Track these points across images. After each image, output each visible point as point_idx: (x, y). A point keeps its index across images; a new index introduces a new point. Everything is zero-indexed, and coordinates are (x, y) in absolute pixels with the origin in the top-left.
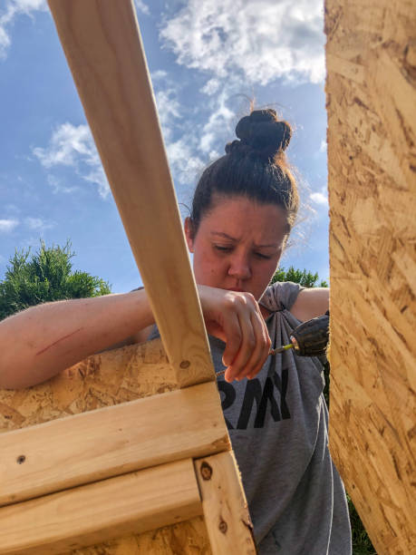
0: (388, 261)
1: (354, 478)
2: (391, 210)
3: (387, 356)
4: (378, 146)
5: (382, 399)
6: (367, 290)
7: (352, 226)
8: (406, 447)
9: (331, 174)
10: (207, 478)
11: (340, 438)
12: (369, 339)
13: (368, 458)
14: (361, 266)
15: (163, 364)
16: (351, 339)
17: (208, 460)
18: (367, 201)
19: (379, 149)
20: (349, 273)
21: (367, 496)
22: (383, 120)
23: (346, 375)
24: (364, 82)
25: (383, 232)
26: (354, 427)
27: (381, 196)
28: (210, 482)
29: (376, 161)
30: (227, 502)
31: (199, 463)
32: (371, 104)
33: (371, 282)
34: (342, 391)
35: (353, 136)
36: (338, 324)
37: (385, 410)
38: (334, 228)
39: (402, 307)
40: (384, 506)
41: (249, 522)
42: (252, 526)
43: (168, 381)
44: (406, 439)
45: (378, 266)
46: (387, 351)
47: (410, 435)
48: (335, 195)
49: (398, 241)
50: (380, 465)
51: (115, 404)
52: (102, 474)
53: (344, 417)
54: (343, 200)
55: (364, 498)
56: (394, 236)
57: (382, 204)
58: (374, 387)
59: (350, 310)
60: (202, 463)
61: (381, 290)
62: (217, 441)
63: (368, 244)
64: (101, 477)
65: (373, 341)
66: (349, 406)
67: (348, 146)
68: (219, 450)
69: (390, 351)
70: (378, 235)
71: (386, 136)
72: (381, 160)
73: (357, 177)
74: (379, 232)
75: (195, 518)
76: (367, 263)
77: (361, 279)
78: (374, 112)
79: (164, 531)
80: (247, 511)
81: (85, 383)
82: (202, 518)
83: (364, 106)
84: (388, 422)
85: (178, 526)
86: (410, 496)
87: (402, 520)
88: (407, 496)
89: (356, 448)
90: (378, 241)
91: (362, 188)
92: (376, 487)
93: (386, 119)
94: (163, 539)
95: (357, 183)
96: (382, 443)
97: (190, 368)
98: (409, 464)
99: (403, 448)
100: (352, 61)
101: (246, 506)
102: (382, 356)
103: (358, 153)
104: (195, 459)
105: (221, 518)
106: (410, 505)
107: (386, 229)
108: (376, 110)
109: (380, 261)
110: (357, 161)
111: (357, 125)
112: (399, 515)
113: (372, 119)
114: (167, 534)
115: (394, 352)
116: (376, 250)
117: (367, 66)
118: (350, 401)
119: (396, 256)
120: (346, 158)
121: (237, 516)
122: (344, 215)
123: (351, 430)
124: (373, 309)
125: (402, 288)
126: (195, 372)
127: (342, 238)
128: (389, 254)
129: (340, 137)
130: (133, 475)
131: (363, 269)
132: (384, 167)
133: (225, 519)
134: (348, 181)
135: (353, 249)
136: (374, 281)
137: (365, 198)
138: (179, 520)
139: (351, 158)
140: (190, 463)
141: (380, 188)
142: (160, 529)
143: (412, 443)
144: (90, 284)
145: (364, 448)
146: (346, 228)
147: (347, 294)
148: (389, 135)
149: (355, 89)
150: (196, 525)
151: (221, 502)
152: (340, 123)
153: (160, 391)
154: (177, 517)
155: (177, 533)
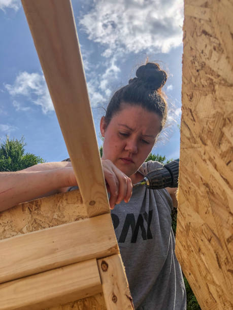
0: (219, 133)
1: (190, 269)
2: (224, 100)
3: (215, 193)
4: (217, 59)
5: (211, 220)
6: (205, 154)
7: (196, 115)
8: (225, 249)
9: (184, 83)
10: (105, 271)
11: (182, 245)
12: (204, 184)
13: (200, 257)
14: (201, 139)
15: (79, 204)
16: (192, 185)
17: (105, 260)
18: (208, 97)
19: (217, 62)
20: (193, 145)
21: (198, 279)
22: (221, 42)
23: (188, 207)
24: (209, 19)
25: (218, 115)
26: (192, 239)
27: (217, 93)
28: (106, 272)
29: (215, 69)
30: (117, 284)
31: (100, 262)
32: (214, 32)
33: (207, 148)
34: (185, 218)
35: (200, 56)
36: (184, 177)
37: (213, 227)
38: (184, 117)
39: (228, 161)
40: (209, 284)
41: (130, 296)
42: (132, 298)
43: (81, 214)
44: (225, 243)
45: (213, 138)
46: (216, 190)
47: (229, 241)
48: (186, 96)
49: (227, 120)
50: (207, 260)
51: (49, 227)
52: (41, 268)
53: (185, 233)
54: (191, 98)
55: (196, 281)
56: (225, 116)
57: (217, 98)
58: (206, 213)
59: (192, 167)
60: (102, 261)
61: (214, 152)
62: (111, 248)
63: (207, 124)
64: (40, 271)
65: (207, 185)
66: (189, 227)
67: (196, 64)
68: (112, 253)
69: (218, 190)
70: (214, 117)
71: (223, 52)
72: (218, 69)
73: (201, 83)
74: (214, 116)
75: (97, 294)
76: (205, 137)
77: (201, 147)
78: (215, 38)
79: (79, 303)
80: (129, 289)
81: (32, 216)
82: (101, 294)
83: (209, 35)
84: (214, 234)
85: (87, 299)
86: (226, 278)
87: (220, 293)
88: (225, 278)
89: (193, 251)
90: (213, 122)
91: (205, 89)
92: (204, 273)
93: (223, 41)
94: (78, 307)
95: (201, 86)
96: (210, 247)
97: (95, 205)
98: (227, 258)
99: (223, 250)
100: (202, 6)
101: (128, 286)
102: (213, 193)
103: (202, 67)
104: (98, 259)
105: (113, 294)
106: (226, 283)
107: (219, 113)
108: (217, 37)
109: (214, 135)
110: (202, 72)
111: (203, 48)
112: (218, 289)
113: (214, 42)
114: (81, 304)
115: (221, 191)
116: (212, 128)
117: (212, 8)
118: (190, 223)
119: (225, 130)
120: (194, 71)
121: (123, 292)
122: (191, 108)
123: (190, 241)
124: (207, 165)
125: (228, 150)
126: (99, 207)
127: (190, 123)
128: (220, 129)
129: (192, 58)
130: (61, 269)
131: (202, 141)
132: (220, 73)
133: (115, 294)
134: (195, 86)
135: (196, 129)
136: (210, 147)
137: (206, 95)
138: (88, 296)
139: (198, 71)
140: (95, 261)
141: (217, 87)
142: (77, 301)
143: (230, 246)
144: (35, 161)
145: (198, 250)
146: (193, 116)
147: (191, 157)
148: (225, 51)
149: (203, 25)
150: (98, 298)
151: (113, 284)
152: (192, 49)
153: (77, 220)
154: (87, 294)
155: (86, 303)
